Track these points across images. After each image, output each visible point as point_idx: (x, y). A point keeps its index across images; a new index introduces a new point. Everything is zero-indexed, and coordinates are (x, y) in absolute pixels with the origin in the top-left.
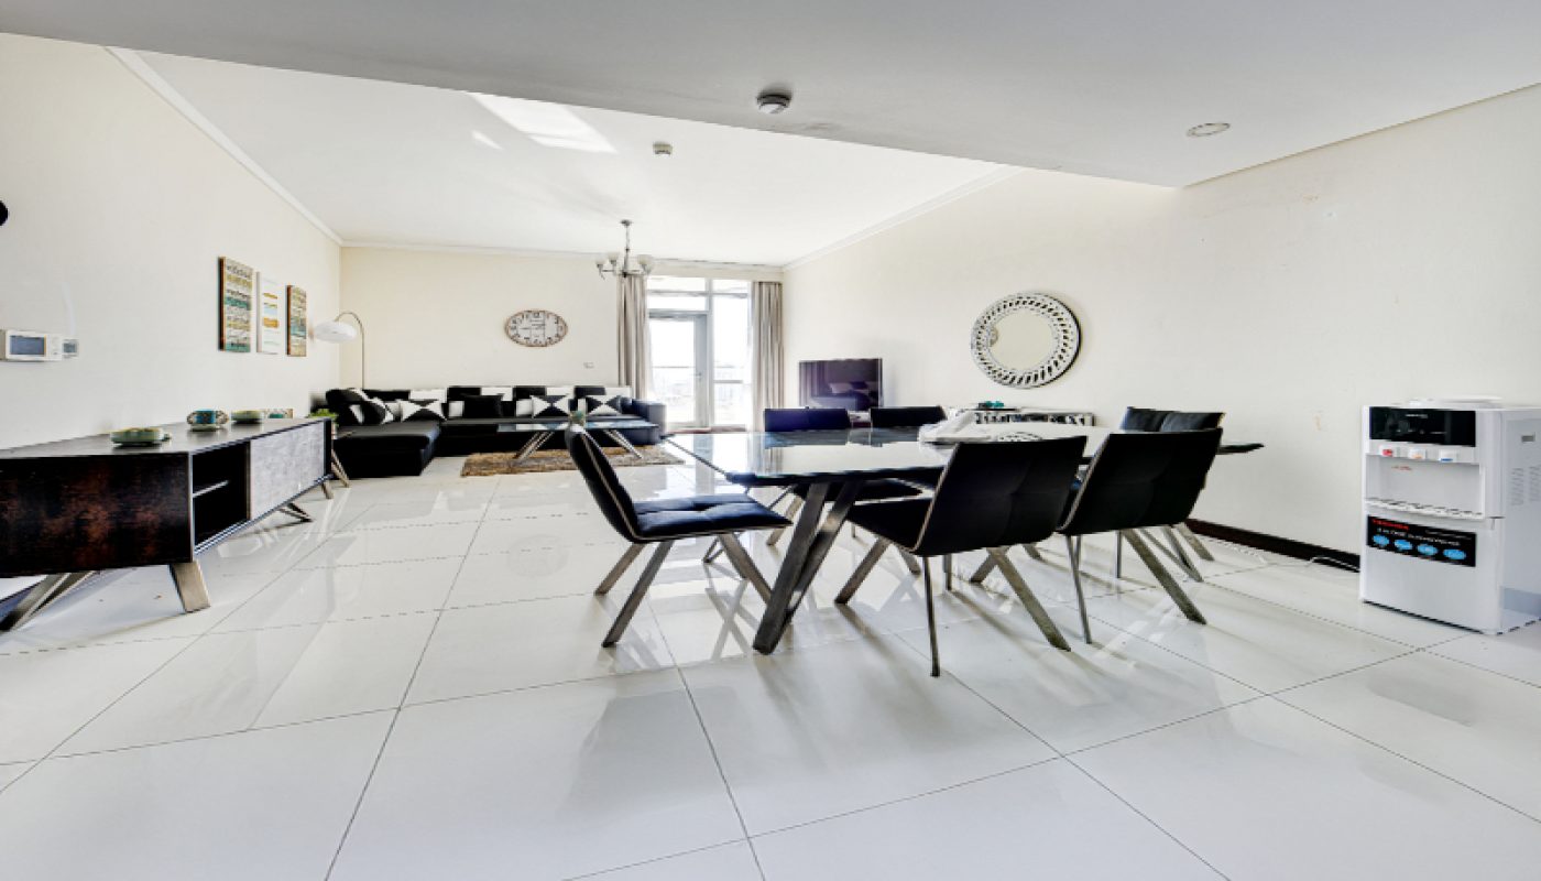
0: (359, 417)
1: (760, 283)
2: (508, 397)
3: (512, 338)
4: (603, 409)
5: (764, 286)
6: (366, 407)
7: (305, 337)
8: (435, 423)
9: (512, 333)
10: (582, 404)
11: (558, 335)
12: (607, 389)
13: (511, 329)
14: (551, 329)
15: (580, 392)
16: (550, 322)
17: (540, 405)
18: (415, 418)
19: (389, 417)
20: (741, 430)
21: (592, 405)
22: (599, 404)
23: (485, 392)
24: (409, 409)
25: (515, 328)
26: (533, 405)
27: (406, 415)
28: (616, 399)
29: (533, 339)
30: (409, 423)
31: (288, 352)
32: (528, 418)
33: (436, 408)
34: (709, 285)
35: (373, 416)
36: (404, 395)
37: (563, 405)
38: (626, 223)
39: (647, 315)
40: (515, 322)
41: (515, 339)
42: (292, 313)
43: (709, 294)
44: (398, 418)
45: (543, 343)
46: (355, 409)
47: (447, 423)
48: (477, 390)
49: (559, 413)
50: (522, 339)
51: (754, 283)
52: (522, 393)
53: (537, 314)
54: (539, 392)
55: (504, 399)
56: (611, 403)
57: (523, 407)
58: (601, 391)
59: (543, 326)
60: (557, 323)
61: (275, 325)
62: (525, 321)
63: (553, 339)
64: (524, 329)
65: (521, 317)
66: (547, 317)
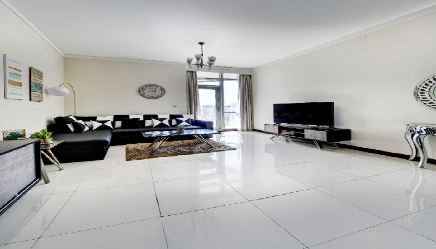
0: (72, 129)
1: (243, 75)
2: (141, 119)
4: (184, 123)
5: (244, 76)
6: (75, 125)
7: (42, 93)
8: (109, 131)
9: (142, 93)
10: (174, 122)
11: (161, 94)
12: (184, 115)
14: (159, 92)
15: (172, 117)
16: (158, 89)
17: (156, 123)
18: (99, 129)
19: (87, 129)
20: (236, 130)
21: (179, 122)
22: (182, 121)
23: (131, 117)
24: (96, 125)
25: (143, 91)
26: (153, 122)
27: (95, 128)
28: (189, 119)
29: (151, 96)
30: (96, 131)
31: (30, 99)
32: (151, 128)
33: (109, 124)
34: (221, 75)
35: (79, 129)
36: (94, 119)
37: (166, 122)
38: (201, 44)
39: (198, 87)
40: (143, 89)
41: (143, 96)
42: (32, 80)
43: (222, 80)
44: (91, 128)
45: (155, 97)
46: (70, 126)
47: (114, 131)
48: (128, 116)
49: (165, 125)
50: (146, 95)
51: (241, 75)
52: (147, 117)
53: (152, 86)
54: (155, 117)
55: (140, 120)
56: (187, 121)
57: (148, 123)
58: (181, 116)
59: (155, 91)
60: (161, 90)
61: (20, 85)
62: (147, 89)
63: (160, 96)
64: (147, 92)
65: (145, 87)
66: (157, 87)
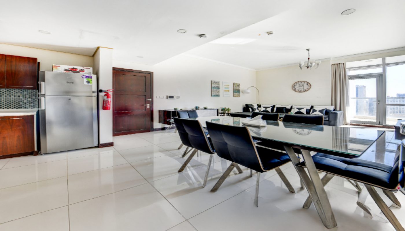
3: (294, 90)
7: (240, 93)
11: (308, 88)
13: (294, 87)
14: (306, 87)
15: (312, 107)
16: (305, 84)
22: (316, 111)
25: (295, 87)
26: (294, 110)
27: (261, 111)
29: (300, 90)
33: (269, 110)
34: (384, 60)
38: (308, 50)
39: (347, 78)
40: (294, 85)
41: (295, 90)
42: (234, 88)
43: (384, 65)
45: (303, 91)
46: (250, 109)
49: (301, 113)
50: (297, 90)
53: (301, 82)
59: (303, 85)
60: (307, 85)
61: (229, 91)
62: (297, 85)
63: (306, 90)
64: (297, 87)
65: (296, 84)
66: (304, 83)
